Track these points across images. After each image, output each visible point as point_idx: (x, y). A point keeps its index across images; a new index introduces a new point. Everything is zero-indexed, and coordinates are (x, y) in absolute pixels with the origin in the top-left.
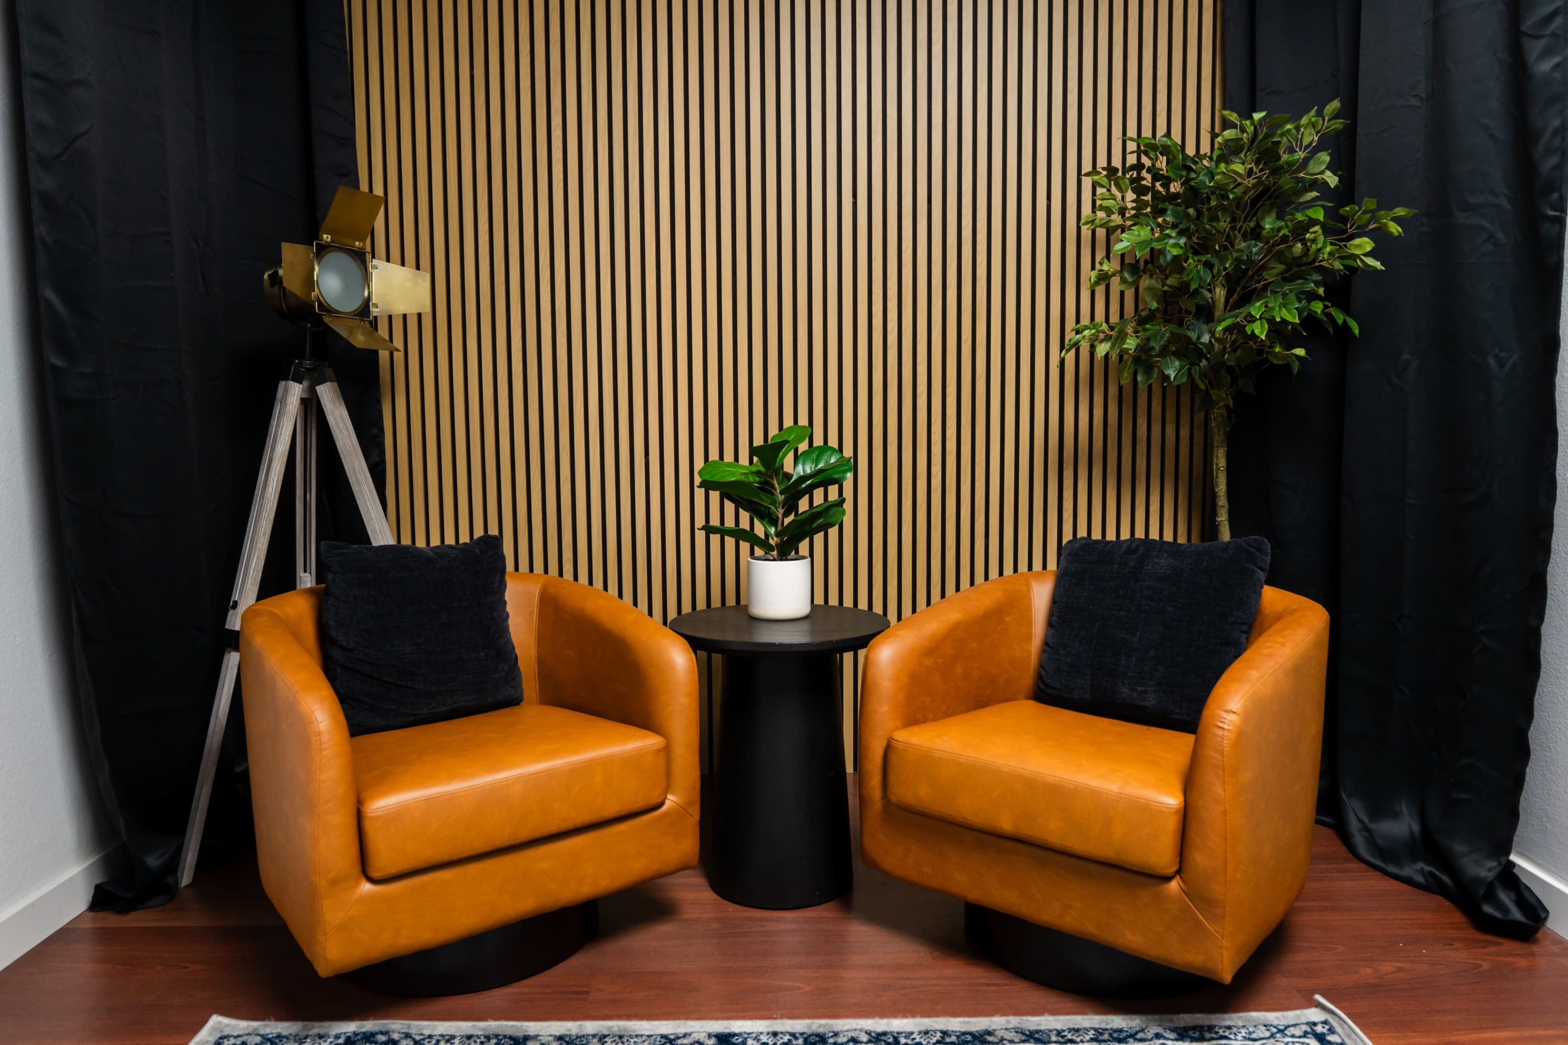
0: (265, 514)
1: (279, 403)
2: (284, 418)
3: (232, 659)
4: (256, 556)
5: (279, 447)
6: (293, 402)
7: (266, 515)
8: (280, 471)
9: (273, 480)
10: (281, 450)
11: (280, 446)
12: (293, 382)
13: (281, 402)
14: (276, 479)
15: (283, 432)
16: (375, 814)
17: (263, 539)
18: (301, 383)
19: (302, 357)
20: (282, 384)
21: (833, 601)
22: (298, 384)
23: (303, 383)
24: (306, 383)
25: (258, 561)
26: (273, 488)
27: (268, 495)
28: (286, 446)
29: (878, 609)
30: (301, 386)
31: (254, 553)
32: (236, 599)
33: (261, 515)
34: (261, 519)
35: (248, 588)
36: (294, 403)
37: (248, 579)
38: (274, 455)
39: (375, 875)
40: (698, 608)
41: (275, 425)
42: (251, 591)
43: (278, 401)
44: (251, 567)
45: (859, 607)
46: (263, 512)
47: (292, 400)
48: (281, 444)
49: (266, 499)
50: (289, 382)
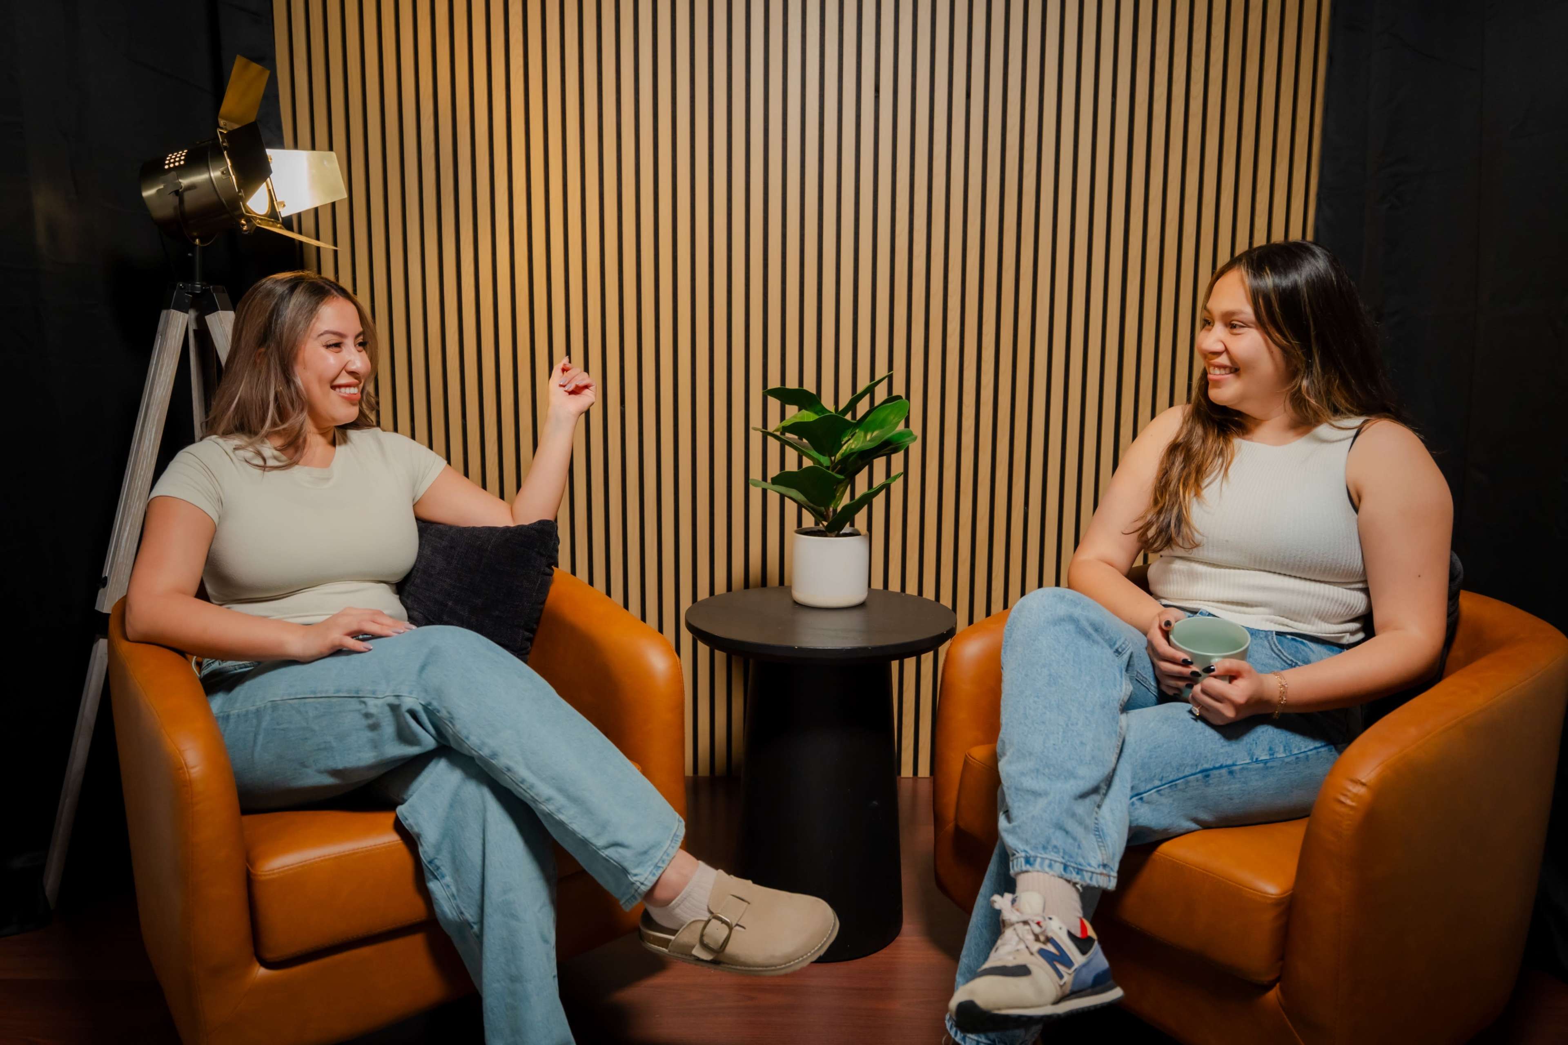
0: (140, 472)
1: (160, 337)
2: (164, 355)
3: (102, 645)
4: (129, 524)
5: (157, 391)
6: (176, 337)
7: (142, 473)
8: (159, 420)
9: (151, 431)
10: (160, 394)
11: (160, 390)
12: (175, 311)
13: (161, 336)
14: (154, 430)
15: (163, 372)
16: (268, 877)
17: (138, 503)
18: (187, 312)
19: (189, 278)
20: (164, 313)
21: (895, 586)
22: (182, 313)
23: (189, 312)
24: (192, 314)
25: (132, 529)
26: (150, 440)
27: (144, 449)
28: (168, 389)
29: (946, 600)
30: (187, 316)
31: (126, 522)
32: (107, 575)
33: (135, 473)
34: (136, 479)
35: (119, 562)
36: (178, 336)
37: (119, 550)
38: (151, 401)
39: (269, 956)
40: (717, 592)
41: (154, 363)
42: (124, 566)
43: (159, 334)
44: (123, 536)
45: (925, 596)
46: (138, 470)
47: (174, 333)
48: (160, 387)
49: (142, 454)
50: (169, 311)
